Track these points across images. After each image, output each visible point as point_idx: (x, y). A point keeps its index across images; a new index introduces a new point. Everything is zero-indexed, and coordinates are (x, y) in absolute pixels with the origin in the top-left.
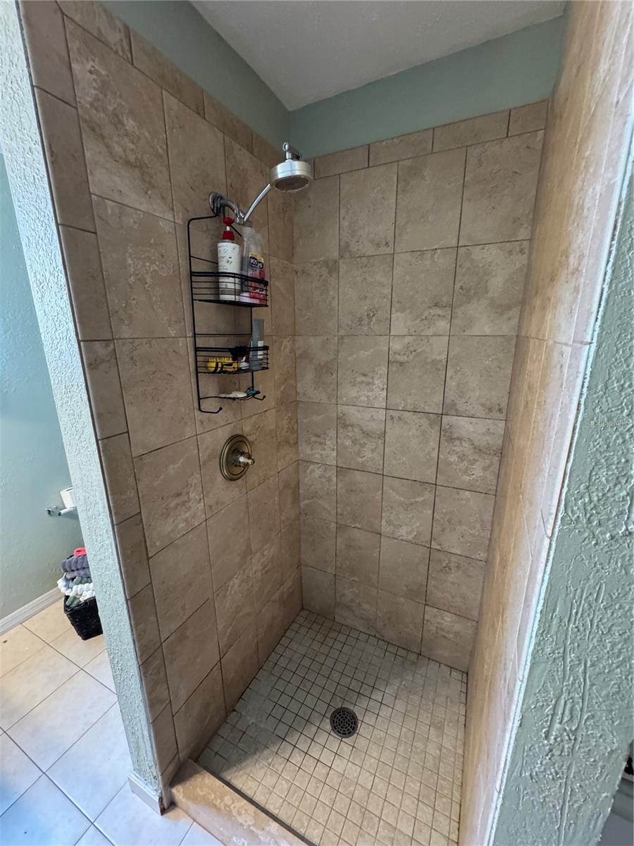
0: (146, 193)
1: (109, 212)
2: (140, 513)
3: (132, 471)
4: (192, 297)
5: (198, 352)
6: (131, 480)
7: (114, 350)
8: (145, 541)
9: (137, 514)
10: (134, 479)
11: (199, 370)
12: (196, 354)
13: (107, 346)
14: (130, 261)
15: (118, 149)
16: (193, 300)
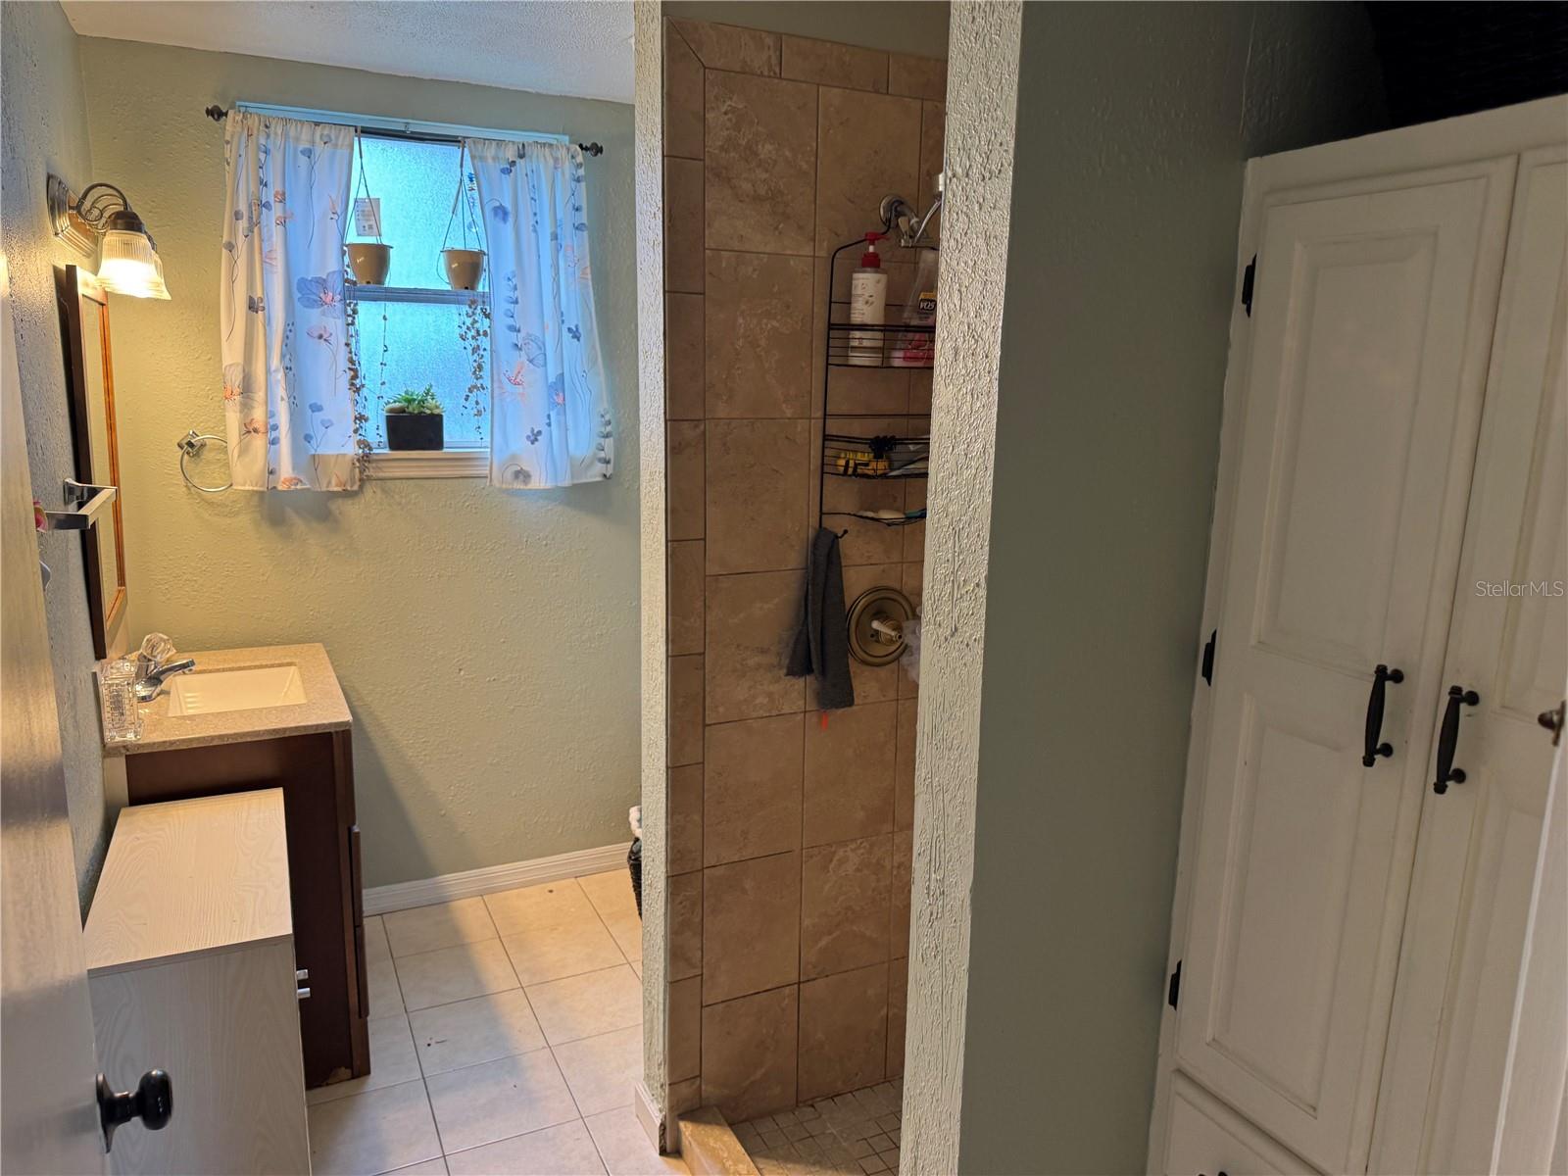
0: (776, 228)
1: (724, 265)
2: (704, 653)
3: (703, 593)
4: (827, 359)
5: (826, 442)
6: (699, 604)
7: (704, 433)
8: (704, 697)
9: (700, 654)
10: (702, 603)
11: (826, 469)
12: (823, 444)
13: (696, 426)
14: (741, 321)
15: (746, 186)
16: (828, 364)
